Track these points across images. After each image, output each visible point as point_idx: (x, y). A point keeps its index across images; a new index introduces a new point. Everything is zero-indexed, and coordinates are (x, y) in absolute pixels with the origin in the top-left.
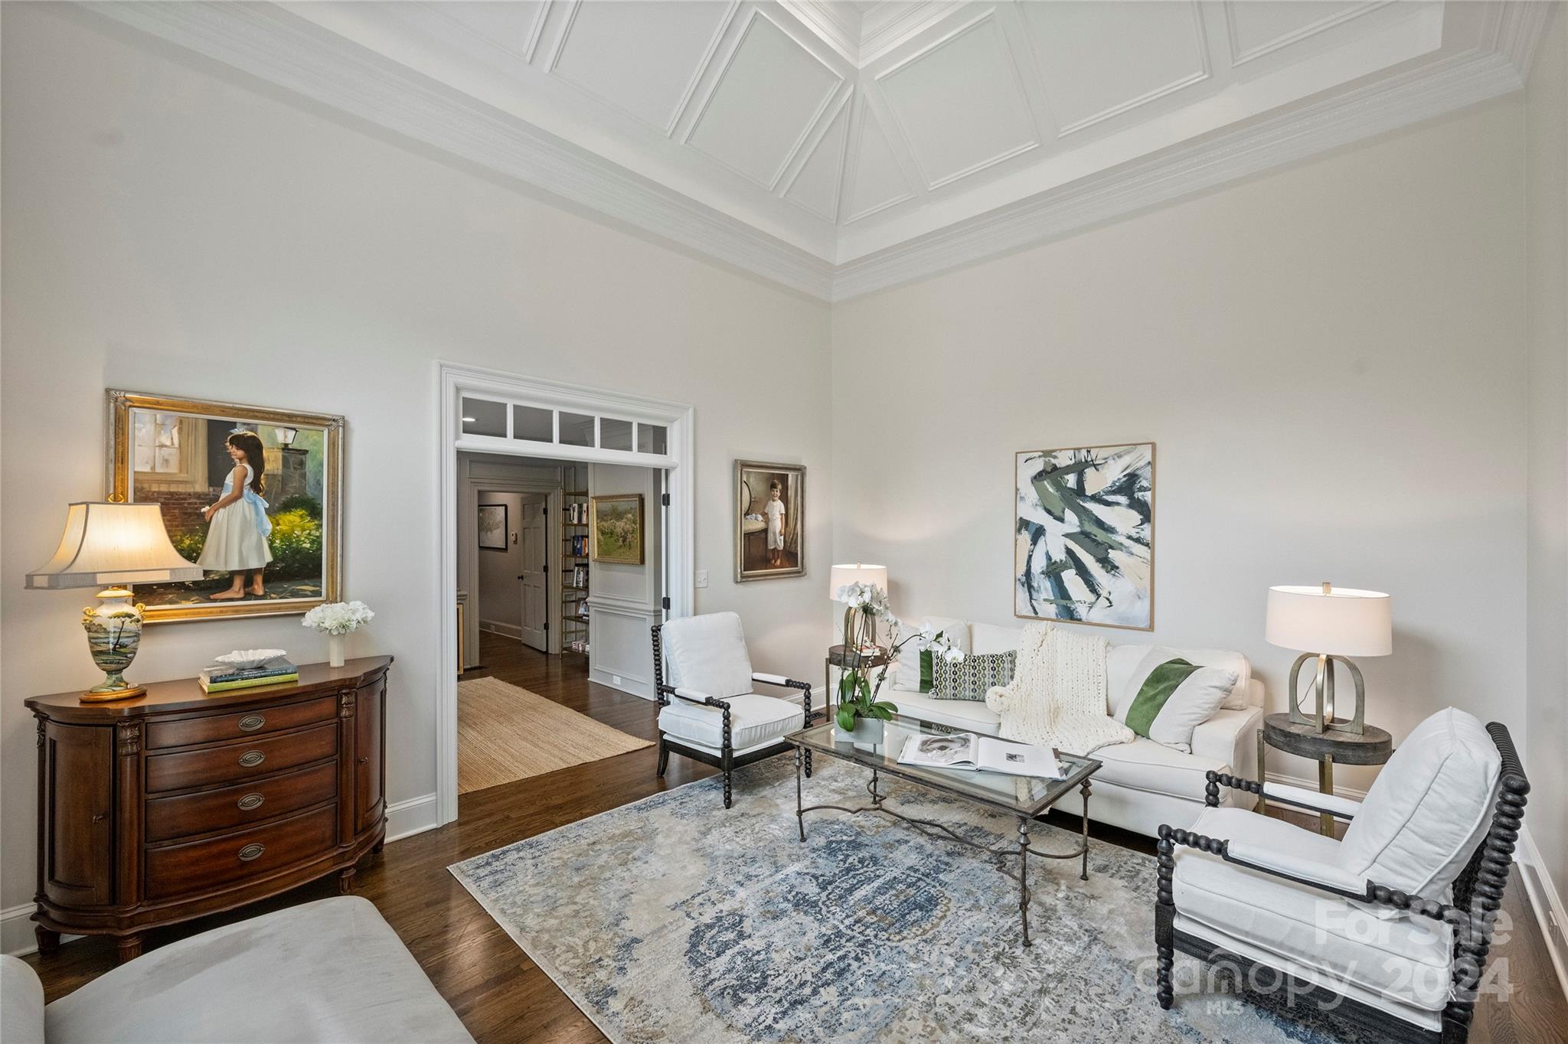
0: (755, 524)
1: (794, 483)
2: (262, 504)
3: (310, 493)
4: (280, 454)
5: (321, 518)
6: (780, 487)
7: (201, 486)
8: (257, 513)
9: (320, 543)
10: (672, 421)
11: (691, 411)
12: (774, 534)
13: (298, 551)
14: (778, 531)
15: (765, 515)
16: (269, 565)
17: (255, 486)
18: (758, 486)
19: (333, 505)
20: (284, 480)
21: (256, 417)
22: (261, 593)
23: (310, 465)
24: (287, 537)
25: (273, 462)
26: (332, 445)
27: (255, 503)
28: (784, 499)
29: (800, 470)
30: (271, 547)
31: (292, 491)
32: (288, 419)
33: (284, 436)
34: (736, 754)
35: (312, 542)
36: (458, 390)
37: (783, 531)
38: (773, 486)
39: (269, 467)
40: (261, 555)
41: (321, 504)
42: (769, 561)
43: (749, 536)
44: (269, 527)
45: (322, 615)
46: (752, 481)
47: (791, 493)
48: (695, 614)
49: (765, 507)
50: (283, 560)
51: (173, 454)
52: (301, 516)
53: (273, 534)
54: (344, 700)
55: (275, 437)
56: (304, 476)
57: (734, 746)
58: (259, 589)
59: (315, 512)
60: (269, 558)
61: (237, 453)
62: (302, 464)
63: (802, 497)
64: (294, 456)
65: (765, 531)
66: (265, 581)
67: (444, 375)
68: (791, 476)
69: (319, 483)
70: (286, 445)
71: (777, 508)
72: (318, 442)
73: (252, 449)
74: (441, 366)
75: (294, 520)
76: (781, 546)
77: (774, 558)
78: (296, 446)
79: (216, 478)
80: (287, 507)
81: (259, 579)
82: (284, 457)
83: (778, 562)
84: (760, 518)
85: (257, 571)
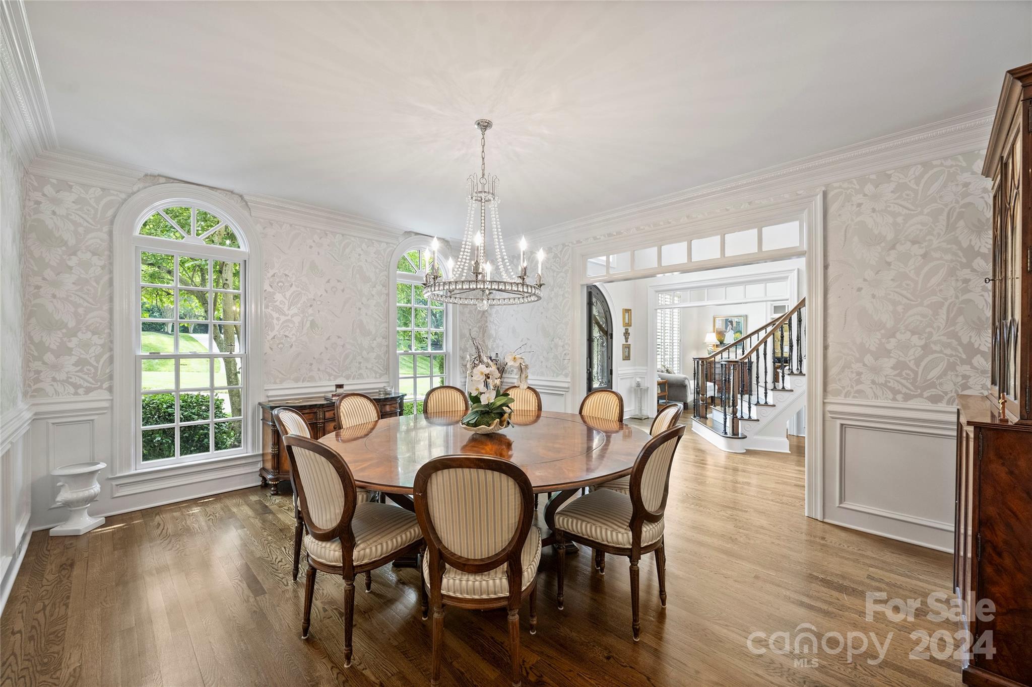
2: (733, 332)
7: (724, 330)
23: (741, 323)
25: (735, 325)
26: (744, 320)
31: (738, 330)
41: (742, 331)
51: (721, 325)
55: (735, 320)
61: (729, 323)
64: (738, 323)
72: (742, 320)
73: (731, 322)
79: (726, 328)
80: (737, 332)
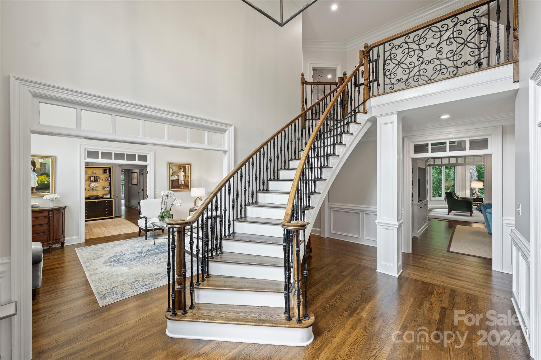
0: (175, 178)
1: (188, 168)
2: (36, 174)
3: (47, 172)
4: (40, 164)
5: (50, 177)
6: (183, 169)
8: (34, 176)
9: (49, 182)
10: (148, 154)
11: (153, 151)
12: (181, 180)
13: (44, 184)
14: (182, 180)
15: (177, 176)
16: (37, 186)
17: (34, 170)
18: (175, 169)
19: (52, 174)
20: (41, 169)
21: (34, 157)
22: (35, 192)
23: (47, 166)
24: (41, 181)
25: (38, 166)
26: (52, 162)
27: (34, 174)
28: (184, 171)
29: (190, 165)
30: (37, 183)
31: (43, 171)
32: (42, 157)
33: (40, 160)
34: (148, 229)
35: (47, 182)
36: (85, 149)
37: (184, 180)
38: (181, 169)
39: (37, 167)
40: (35, 184)
41: (49, 174)
42: (179, 187)
43: (172, 181)
44: (37, 179)
45: (48, 197)
46: (173, 167)
47: (187, 170)
48: (155, 198)
49: (178, 174)
50: (40, 185)
52: (45, 177)
53: (38, 180)
54: (50, 213)
56: (45, 168)
57: (148, 227)
58: (35, 191)
59: (48, 175)
60: (37, 185)
62: (45, 166)
63: (190, 171)
64: (43, 165)
65: (178, 180)
66: (36, 190)
67: (81, 146)
68: (187, 166)
69: (49, 170)
70: (41, 162)
71: (182, 174)
72: (49, 162)
73: (33, 163)
74: (80, 144)
75: (43, 178)
76: (183, 183)
77: (181, 186)
78: (43, 162)
80: (41, 175)
81: (35, 189)
82: (41, 165)
83: (182, 187)
84: (176, 176)
85: (34, 188)
